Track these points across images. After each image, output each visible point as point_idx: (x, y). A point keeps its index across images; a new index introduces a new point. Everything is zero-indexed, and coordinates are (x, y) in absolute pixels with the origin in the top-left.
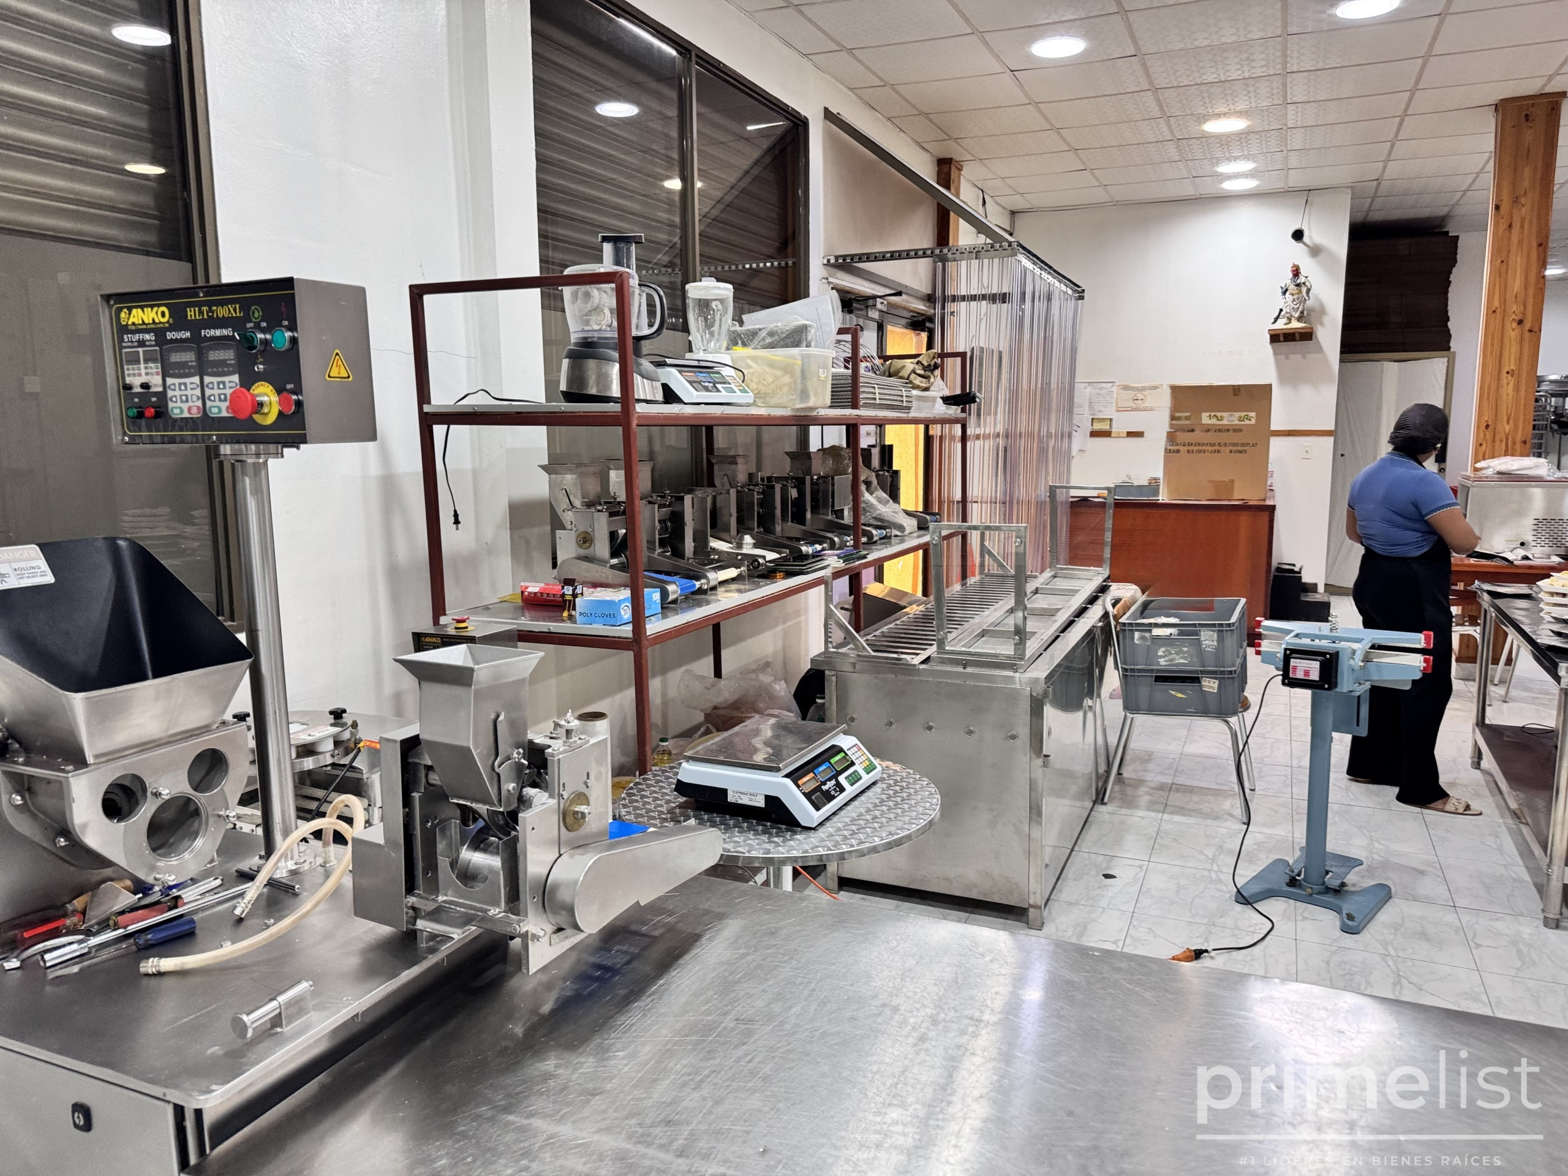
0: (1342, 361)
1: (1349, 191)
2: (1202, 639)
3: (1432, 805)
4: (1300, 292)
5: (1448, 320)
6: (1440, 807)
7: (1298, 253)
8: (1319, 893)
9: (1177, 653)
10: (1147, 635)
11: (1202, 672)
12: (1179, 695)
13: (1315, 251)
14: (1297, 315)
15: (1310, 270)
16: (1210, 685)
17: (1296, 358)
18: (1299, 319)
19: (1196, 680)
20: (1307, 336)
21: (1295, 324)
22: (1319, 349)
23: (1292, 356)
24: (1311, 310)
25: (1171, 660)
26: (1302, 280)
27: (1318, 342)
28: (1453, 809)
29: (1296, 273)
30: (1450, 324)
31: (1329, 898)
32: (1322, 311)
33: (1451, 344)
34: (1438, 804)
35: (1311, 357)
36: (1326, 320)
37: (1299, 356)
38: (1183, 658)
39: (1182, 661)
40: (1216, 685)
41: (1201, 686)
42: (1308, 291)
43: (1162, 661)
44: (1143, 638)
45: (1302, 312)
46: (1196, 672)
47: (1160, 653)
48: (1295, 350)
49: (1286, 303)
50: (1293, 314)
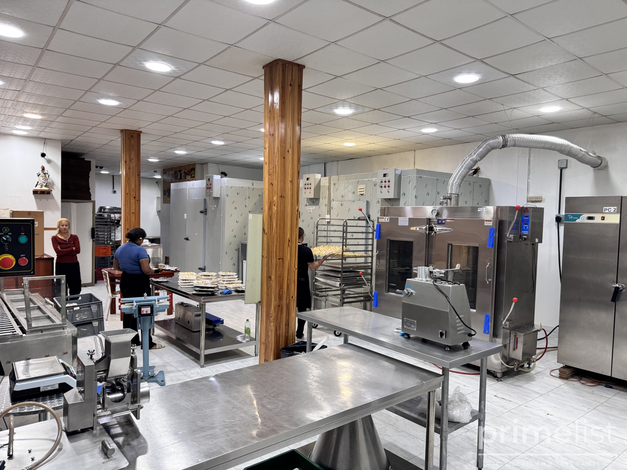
0: (62, 202)
1: (61, 142)
2: (92, 308)
3: (153, 348)
4: (46, 176)
5: (89, 189)
6: (155, 348)
7: (43, 162)
8: (148, 379)
9: (83, 315)
10: (72, 310)
11: (93, 320)
12: (85, 330)
13: (49, 161)
14: (45, 184)
15: (48, 168)
16: (96, 324)
17: (44, 201)
18: (46, 186)
19: (91, 323)
20: (49, 192)
21: (44, 188)
22: (53, 198)
23: (42, 200)
24: (49, 183)
25: (81, 318)
26: (46, 172)
27: (52, 195)
28: (158, 348)
29: (43, 169)
30: (90, 191)
31: (152, 379)
32: (53, 184)
33: (92, 197)
34: (154, 347)
35: (50, 200)
36: (55, 187)
37: (45, 200)
38: (85, 316)
39: (85, 317)
40: (97, 323)
41: (92, 325)
42: (49, 176)
43: (78, 319)
44: (70, 312)
45: (47, 184)
46: (91, 320)
47: (77, 316)
48: (44, 199)
49: (41, 179)
50: (43, 184)
